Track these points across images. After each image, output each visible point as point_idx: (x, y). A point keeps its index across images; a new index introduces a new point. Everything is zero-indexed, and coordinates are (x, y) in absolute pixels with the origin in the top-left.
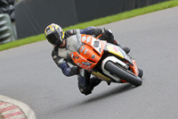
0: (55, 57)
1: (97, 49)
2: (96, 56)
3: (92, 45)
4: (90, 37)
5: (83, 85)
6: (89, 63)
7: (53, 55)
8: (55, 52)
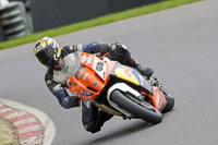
0: (49, 82)
1: (101, 74)
2: (99, 83)
3: (94, 67)
4: (91, 56)
5: (88, 120)
6: (89, 92)
7: (46, 80)
8: (49, 76)
